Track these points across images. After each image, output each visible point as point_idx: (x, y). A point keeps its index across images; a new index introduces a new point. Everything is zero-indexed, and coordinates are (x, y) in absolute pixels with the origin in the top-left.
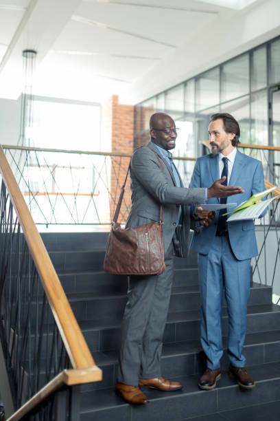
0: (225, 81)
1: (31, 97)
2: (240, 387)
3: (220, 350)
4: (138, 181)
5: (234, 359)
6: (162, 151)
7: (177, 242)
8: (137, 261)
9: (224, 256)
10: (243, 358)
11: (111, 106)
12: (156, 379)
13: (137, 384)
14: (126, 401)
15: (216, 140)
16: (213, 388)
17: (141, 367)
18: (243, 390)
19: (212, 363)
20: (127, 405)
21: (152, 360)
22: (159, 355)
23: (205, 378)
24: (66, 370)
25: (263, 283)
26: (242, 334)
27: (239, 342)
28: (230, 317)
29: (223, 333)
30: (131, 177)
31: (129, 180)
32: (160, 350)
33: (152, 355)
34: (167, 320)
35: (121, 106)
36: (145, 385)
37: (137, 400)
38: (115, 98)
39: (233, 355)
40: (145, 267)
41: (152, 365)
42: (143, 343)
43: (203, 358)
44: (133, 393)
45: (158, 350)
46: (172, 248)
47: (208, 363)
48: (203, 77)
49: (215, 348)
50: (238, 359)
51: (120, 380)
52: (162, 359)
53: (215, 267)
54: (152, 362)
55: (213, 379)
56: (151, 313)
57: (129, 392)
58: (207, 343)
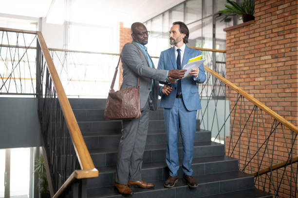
0: (187, 12)
1: (70, 23)
2: (189, 187)
3: (177, 165)
4: (126, 64)
5: (186, 171)
6: (140, 46)
7: (151, 101)
8: (122, 110)
9: (180, 110)
10: (191, 170)
11: (119, 29)
12: (139, 182)
13: (127, 184)
14: (120, 193)
15: (174, 36)
16: (173, 187)
17: (130, 174)
18: (191, 189)
19: (172, 173)
20: (121, 195)
21: (136, 170)
22: (140, 168)
23: (168, 181)
24: (76, 171)
25: (206, 129)
26: (191, 157)
27: (189, 161)
28: (184, 146)
29: (179, 156)
30: (122, 62)
31: (121, 64)
32: (141, 165)
33: (136, 168)
34: (145, 149)
35: (125, 29)
36: (132, 185)
37: (126, 192)
38: (121, 24)
39: (186, 169)
40: (127, 113)
41: (136, 174)
42: (131, 161)
43: (167, 170)
44: (124, 189)
45: (140, 165)
46: (148, 104)
47: (170, 173)
48: (174, 10)
49: (174, 164)
50: (188, 171)
51: (117, 181)
52: (142, 171)
53: (175, 117)
54: (136, 172)
55: (173, 182)
56: (135, 143)
57: (122, 188)
58: (169, 162)
